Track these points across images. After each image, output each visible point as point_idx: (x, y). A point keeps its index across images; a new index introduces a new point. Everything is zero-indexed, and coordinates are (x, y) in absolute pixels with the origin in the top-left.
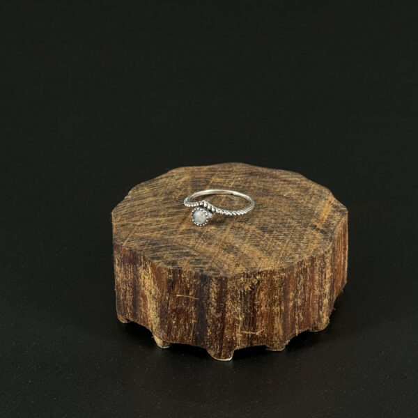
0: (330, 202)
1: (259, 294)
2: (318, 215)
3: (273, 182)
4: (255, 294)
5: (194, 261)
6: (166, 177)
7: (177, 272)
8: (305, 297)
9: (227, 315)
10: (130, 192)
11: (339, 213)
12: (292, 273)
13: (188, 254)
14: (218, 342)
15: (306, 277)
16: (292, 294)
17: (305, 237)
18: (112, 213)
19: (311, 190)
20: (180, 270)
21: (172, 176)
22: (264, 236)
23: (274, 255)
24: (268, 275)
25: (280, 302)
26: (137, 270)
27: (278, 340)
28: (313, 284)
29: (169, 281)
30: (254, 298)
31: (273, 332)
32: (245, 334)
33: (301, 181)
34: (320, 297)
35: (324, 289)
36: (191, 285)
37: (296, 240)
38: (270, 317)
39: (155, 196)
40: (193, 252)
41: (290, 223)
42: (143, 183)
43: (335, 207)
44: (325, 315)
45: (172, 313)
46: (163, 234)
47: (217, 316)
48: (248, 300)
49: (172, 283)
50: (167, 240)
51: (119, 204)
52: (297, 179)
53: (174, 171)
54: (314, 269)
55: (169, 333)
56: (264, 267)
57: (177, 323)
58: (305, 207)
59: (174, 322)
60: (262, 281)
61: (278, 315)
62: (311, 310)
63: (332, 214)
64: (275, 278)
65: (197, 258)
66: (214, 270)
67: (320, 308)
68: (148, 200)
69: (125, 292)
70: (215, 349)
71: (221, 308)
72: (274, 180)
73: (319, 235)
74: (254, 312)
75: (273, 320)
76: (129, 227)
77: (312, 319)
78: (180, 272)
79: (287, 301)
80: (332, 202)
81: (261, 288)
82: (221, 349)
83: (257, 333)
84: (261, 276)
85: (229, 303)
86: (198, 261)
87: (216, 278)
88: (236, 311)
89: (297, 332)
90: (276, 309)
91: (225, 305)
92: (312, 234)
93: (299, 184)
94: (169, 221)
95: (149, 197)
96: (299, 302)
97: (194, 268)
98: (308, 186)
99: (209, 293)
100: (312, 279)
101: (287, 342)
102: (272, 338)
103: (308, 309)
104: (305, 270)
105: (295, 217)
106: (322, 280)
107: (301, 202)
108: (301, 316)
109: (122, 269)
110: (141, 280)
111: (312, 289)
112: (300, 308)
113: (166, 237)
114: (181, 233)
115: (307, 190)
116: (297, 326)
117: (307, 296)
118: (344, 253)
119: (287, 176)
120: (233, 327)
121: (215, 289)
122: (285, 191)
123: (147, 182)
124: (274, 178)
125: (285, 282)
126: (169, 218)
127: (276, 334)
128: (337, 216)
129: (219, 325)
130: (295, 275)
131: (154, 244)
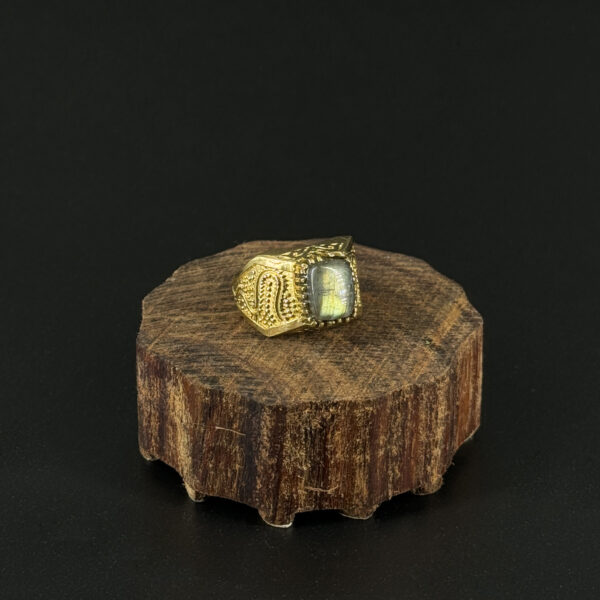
0: (460, 306)
1: (333, 435)
2: (438, 324)
3: (383, 270)
4: (326, 434)
5: (243, 379)
6: (232, 254)
7: (217, 394)
8: (404, 444)
9: (286, 462)
10: (176, 272)
11: (469, 324)
12: (384, 408)
13: (237, 369)
14: (271, 499)
15: (406, 415)
16: (382, 437)
17: (411, 356)
18: (143, 302)
19: (437, 287)
20: (220, 392)
21: (241, 253)
22: (351, 350)
23: (361, 379)
24: (347, 409)
25: (365, 448)
26: (166, 387)
27: (360, 503)
28: (417, 426)
29: (205, 405)
30: (326, 440)
31: (353, 491)
32: (312, 491)
33: (425, 272)
34: (428, 445)
35: (435, 435)
36: (235, 415)
37: (397, 359)
38: (350, 469)
39: (210, 279)
40: (245, 367)
41: (394, 333)
42: (197, 261)
43: (466, 314)
44: (434, 472)
45: (208, 452)
46: (208, 336)
47: (270, 463)
48: (317, 441)
49: (209, 408)
50: (212, 346)
51: (156, 289)
52: (419, 269)
53: (245, 245)
54: (418, 404)
55: (204, 480)
56: (342, 396)
57: (215, 468)
58: (421, 311)
59: (211, 466)
60: (338, 415)
61: (360, 466)
62: (413, 463)
63: (459, 325)
64: (358, 413)
65: (249, 375)
66: (269, 395)
67: (428, 461)
68: (197, 286)
69: (150, 416)
70: (267, 509)
71: (277, 451)
72: (386, 268)
73: (432, 355)
74: (326, 461)
75: (354, 474)
76: (162, 323)
77: (414, 477)
78: (221, 394)
79: (374, 448)
80: (463, 306)
81: (337, 426)
82: (275, 510)
83: (329, 492)
84: (337, 408)
85: (288, 444)
86: (249, 380)
87: (270, 407)
88: (298, 456)
89: (390, 494)
90: (358, 458)
91: (282, 447)
92: (423, 352)
93: (420, 277)
94: (221, 318)
95: (199, 282)
96: (395, 450)
97: (242, 389)
98: (433, 281)
99: (260, 428)
100: (416, 418)
101: (375, 507)
102: (351, 500)
103: (409, 462)
104: (405, 404)
105: (403, 325)
106: (431, 421)
107: (417, 303)
108: (397, 471)
109: (146, 382)
110: (170, 401)
111: (415, 433)
112: (394, 459)
113: (212, 341)
114: (235, 338)
115: (429, 285)
116: (390, 486)
117: (407, 442)
118: (475, 382)
119: (405, 264)
120: (294, 480)
121: (268, 423)
122: (397, 286)
123: (204, 260)
124: (386, 265)
125: (372, 421)
126: (222, 314)
127: (358, 495)
128: (465, 327)
129: (273, 475)
130: (388, 411)
131: (193, 351)
